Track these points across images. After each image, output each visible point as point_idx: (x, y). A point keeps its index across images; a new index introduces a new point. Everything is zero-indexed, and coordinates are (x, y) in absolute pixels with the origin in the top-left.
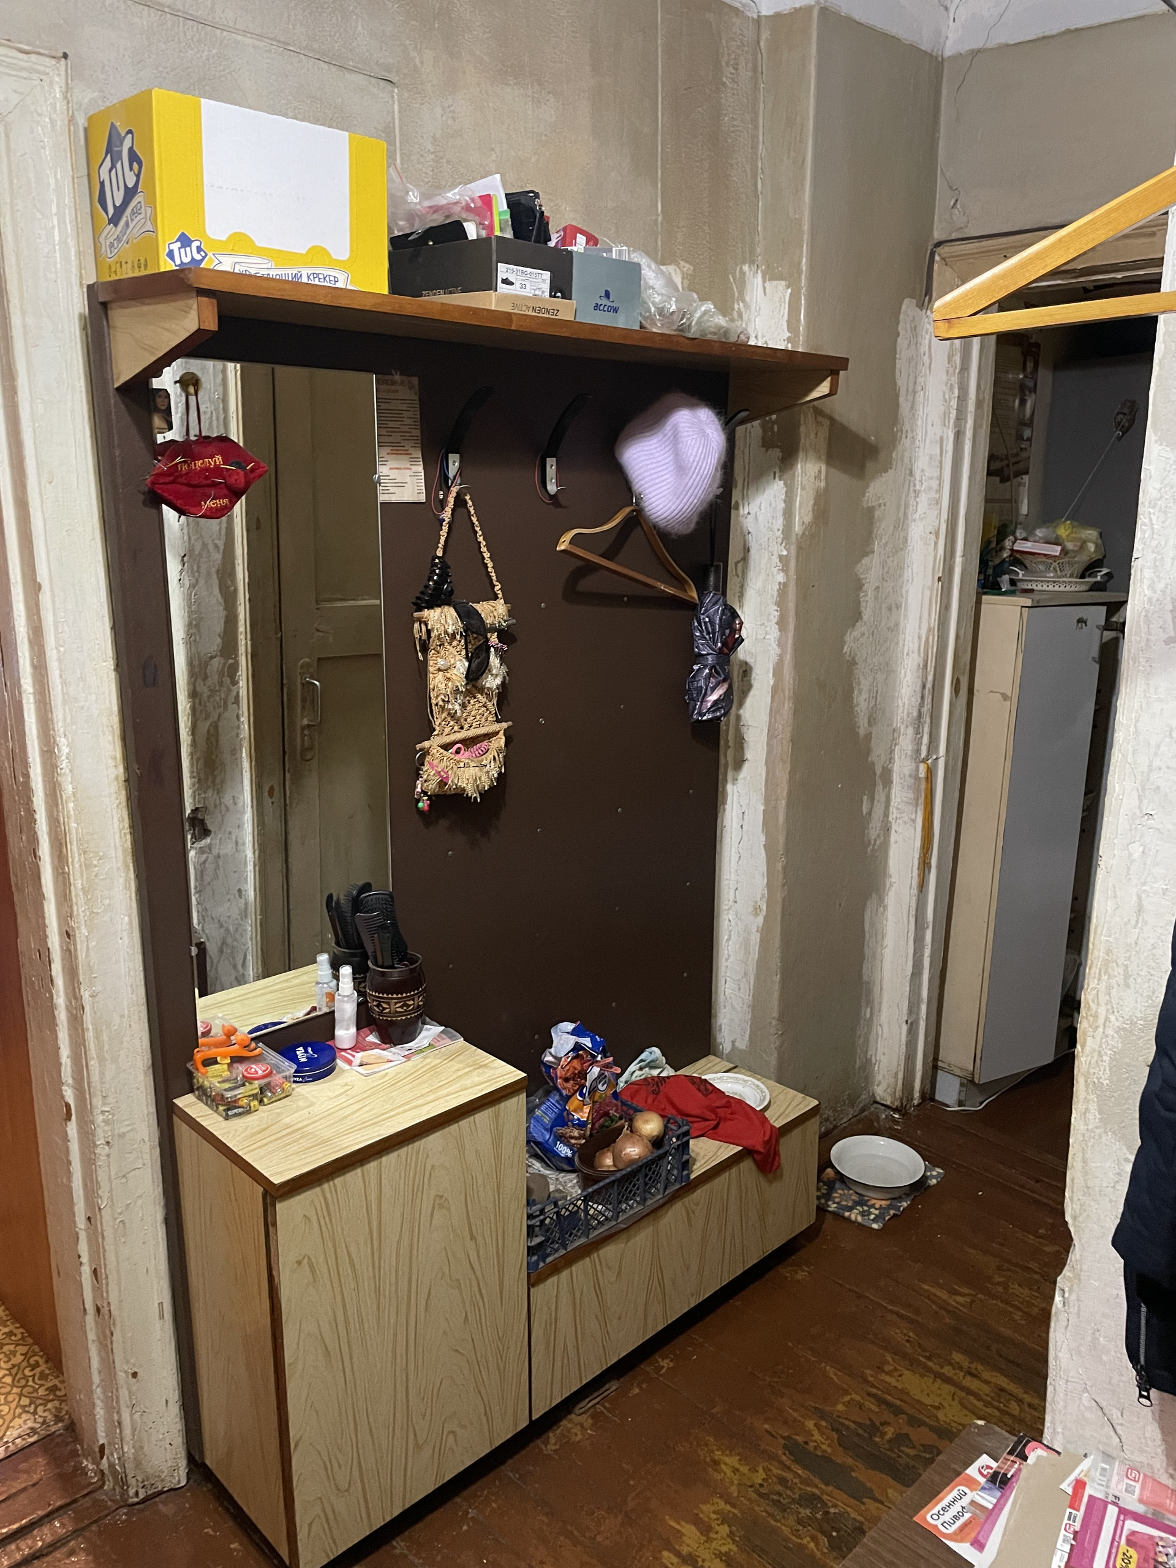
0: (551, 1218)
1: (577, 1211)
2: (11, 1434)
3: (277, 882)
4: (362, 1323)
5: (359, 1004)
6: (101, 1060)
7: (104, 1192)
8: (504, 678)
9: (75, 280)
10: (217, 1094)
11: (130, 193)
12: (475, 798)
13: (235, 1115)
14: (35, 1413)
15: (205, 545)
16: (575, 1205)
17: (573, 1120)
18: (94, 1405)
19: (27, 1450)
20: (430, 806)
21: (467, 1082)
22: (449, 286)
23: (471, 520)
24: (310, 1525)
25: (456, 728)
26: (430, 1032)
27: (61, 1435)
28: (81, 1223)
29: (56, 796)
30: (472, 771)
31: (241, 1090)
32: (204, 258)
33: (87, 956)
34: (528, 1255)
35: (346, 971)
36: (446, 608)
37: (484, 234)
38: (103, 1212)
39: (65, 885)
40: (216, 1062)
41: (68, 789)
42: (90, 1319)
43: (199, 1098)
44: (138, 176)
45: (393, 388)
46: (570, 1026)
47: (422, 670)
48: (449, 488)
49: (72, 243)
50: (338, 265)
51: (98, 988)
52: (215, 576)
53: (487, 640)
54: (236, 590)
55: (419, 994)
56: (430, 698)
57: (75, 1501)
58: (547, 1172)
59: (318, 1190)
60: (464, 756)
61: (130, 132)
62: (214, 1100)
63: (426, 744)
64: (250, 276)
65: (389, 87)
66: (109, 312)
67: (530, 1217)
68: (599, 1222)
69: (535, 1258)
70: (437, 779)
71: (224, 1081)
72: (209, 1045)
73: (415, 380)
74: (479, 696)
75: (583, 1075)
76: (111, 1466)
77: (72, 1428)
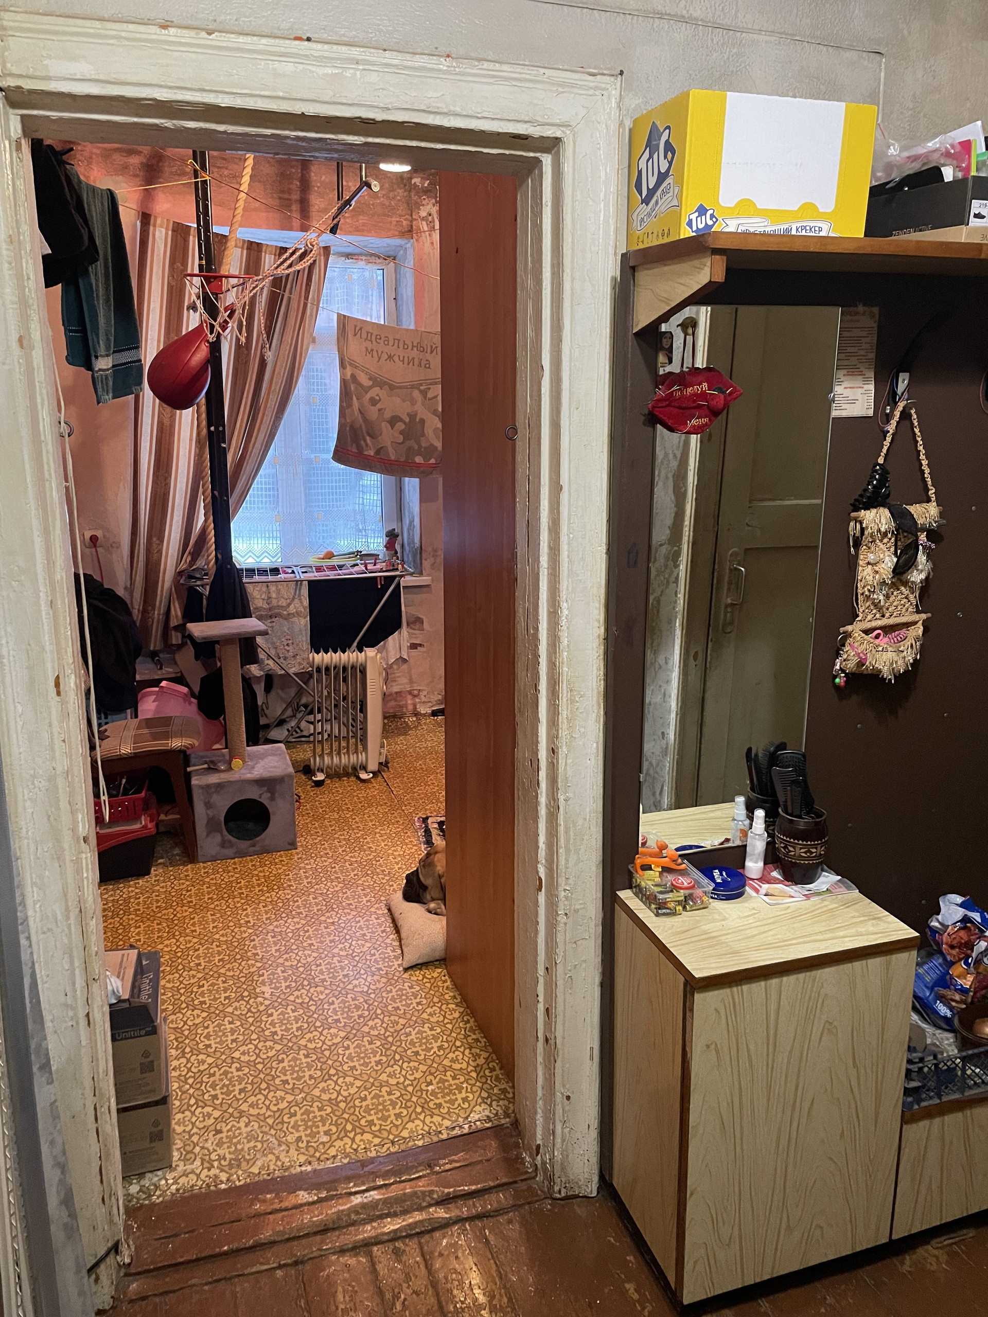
0: (930, 1068)
1: (954, 1069)
2: (474, 1117)
3: (693, 731)
4: (753, 1110)
5: (768, 844)
6: (568, 850)
7: (560, 951)
8: (929, 573)
9: (611, 250)
10: (651, 894)
11: (662, 177)
12: (890, 680)
13: (664, 914)
14: (490, 1105)
15: (666, 455)
16: (954, 1062)
17: (955, 985)
18: (536, 1112)
19: (484, 1132)
20: (846, 682)
21: (862, 929)
22: (918, 226)
23: (914, 432)
24: (695, 1263)
25: (878, 616)
26: (827, 879)
27: (508, 1127)
28: (541, 971)
29: (555, 646)
30: (890, 655)
31: (671, 895)
32: (715, 223)
33: (565, 769)
34: (904, 1094)
35: (760, 813)
36: (882, 509)
37: (960, 175)
38: (558, 966)
39: (554, 713)
40: (651, 869)
41: (565, 641)
42: (540, 1045)
43: (636, 894)
44: (670, 163)
45: (854, 318)
46: (959, 899)
47: (852, 564)
48: (896, 403)
49: (612, 221)
50: (823, 217)
51: (570, 795)
52: (671, 480)
53: (917, 539)
54: (686, 491)
55: (822, 845)
56: (857, 588)
57: (515, 1182)
58: (924, 1026)
59: (728, 991)
60: (883, 642)
61: (668, 127)
62: (648, 899)
63: (849, 628)
64: (750, 234)
65: (877, 57)
66: (636, 274)
67: (909, 1061)
68: (975, 1083)
69: (910, 1099)
70: (855, 660)
71: (656, 885)
72: (645, 854)
73: (876, 310)
74: (903, 588)
75: (970, 946)
76: (544, 1163)
77: (516, 1124)
